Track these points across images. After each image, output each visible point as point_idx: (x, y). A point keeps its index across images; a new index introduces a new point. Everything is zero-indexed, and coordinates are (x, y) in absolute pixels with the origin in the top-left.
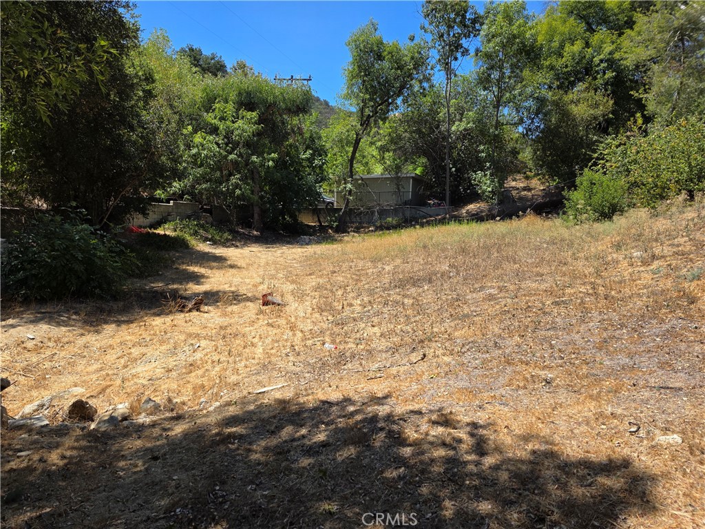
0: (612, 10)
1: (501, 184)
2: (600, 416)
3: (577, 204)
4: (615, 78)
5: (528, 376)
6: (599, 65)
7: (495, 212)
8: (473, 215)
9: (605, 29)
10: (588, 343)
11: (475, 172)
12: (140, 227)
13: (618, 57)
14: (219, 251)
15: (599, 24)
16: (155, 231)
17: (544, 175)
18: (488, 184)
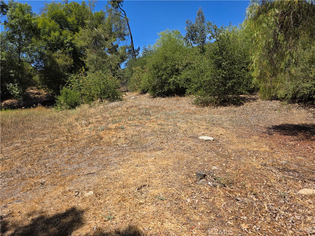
0: (70, 23)
1: (24, 91)
2: (64, 193)
3: (61, 102)
4: (73, 50)
5: (33, 184)
6: (66, 44)
7: (22, 104)
8: (9, 106)
9: (68, 30)
10: (63, 162)
11: (9, 83)
13: (73, 43)
15: (65, 27)
17: (46, 88)
18: (17, 90)
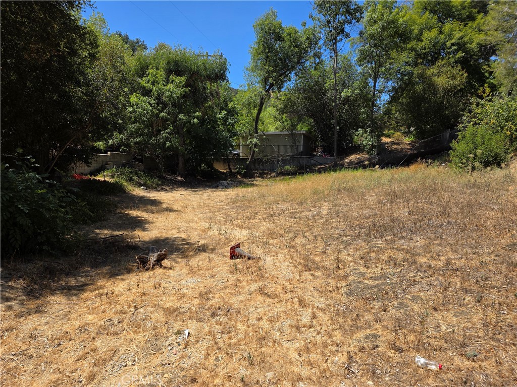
0: (457, 7)
4: (464, 57)
7: (375, 161)
8: (355, 164)
12: (82, 174)
14: (153, 195)
16: (95, 178)
